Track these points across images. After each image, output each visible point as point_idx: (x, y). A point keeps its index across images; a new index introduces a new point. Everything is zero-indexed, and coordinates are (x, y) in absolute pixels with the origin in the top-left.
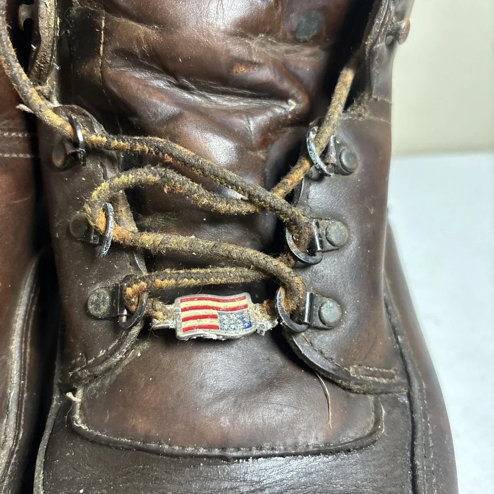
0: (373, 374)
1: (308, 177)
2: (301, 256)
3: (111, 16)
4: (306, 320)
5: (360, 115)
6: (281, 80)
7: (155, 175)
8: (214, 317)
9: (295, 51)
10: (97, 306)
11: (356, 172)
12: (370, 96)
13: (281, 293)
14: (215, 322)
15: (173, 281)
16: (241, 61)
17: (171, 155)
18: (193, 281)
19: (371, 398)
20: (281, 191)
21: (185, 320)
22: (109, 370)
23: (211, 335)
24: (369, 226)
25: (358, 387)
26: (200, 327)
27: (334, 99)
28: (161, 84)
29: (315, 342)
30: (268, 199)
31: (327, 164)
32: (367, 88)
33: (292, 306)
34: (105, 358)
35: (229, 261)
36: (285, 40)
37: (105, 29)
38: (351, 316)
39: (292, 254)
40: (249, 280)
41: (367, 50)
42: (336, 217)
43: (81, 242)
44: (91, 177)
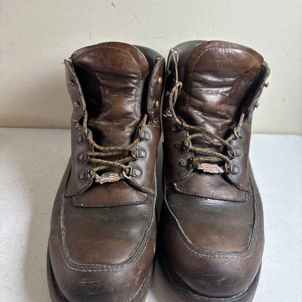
0: (245, 186)
1: (233, 139)
2: (231, 156)
3: (190, 97)
4: (231, 171)
5: (245, 124)
6: (227, 115)
7: (201, 135)
8: (211, 168)
9: (230, 107)
10: (184, 164)
11: (243, 138)
12: (248, 120)
13: (226, 164)
14: (211, 169)
15: (203, 159)
16: (219, 110)
17: (205, 131)
18: (207, 159)
19: (244, 192)
20: (227, 141)
21: (205, 168)
22: (186, 178)
23: (211, 172)
24: (246, 151)
25: (241, 189)
26: (208, 170)
27: (240, 121)
28: (200, 114)
29: (233, 177)
30: (225, 143)
31: (238, 136)
32: (247, 118)
33: (229, 167)
34: (185, 175)
35: (215, 156)
36: (228, 105)
37: (188, 100)
38: (241, 172)
39: (229, 156)
40: (219, 161)
41: (249, 110)
42: (238, 148)
43: (179, 149)
44: (183, 134)
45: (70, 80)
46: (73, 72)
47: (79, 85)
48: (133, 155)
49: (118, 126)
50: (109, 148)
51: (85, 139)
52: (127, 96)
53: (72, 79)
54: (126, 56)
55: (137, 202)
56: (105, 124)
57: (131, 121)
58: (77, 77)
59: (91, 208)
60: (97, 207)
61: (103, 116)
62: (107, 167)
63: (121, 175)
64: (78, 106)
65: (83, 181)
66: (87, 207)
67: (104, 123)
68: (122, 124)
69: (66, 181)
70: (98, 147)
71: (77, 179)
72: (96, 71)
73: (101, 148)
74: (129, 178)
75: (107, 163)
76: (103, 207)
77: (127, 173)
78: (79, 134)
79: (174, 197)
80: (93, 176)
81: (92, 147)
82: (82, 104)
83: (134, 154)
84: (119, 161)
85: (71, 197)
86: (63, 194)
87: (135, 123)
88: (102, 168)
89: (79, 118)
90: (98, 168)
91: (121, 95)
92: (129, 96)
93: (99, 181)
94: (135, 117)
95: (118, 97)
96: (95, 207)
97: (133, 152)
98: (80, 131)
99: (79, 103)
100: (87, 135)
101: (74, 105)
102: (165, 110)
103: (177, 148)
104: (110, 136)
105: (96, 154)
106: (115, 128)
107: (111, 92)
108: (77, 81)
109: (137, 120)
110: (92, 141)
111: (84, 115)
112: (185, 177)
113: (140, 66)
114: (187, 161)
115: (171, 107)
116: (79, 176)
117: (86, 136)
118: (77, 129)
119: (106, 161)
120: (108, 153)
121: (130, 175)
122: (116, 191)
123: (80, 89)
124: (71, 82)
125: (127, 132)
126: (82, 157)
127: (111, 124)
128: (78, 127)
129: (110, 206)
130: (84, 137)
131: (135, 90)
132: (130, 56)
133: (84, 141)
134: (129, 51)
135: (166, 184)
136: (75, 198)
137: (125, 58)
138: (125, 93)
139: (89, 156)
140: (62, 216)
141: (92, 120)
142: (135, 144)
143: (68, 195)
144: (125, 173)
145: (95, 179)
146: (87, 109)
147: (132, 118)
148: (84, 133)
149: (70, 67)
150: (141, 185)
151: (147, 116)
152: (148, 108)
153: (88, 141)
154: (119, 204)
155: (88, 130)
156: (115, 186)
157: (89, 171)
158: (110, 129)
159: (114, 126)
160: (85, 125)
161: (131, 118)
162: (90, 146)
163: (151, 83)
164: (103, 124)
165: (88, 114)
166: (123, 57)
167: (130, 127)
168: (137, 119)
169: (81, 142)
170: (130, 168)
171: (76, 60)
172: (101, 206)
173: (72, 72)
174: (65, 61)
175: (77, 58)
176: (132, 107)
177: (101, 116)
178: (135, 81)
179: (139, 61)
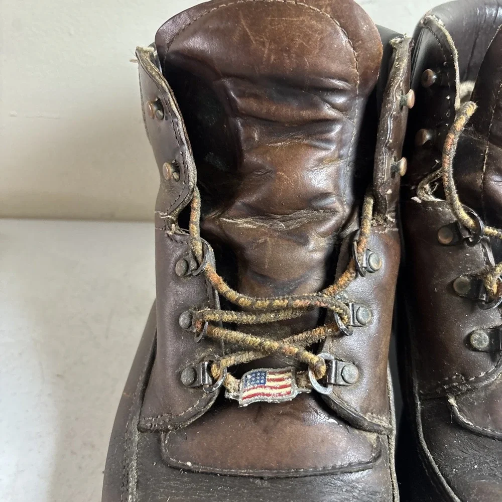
3: (495, 146)
22: (489, 386)
34: (486, 378)
37: (488, 154)
43: (461, 297)
44: (474, 254)
45: (152, 102)
46: (160, 78)
47: (177, 114)
48: (340, 322)
49: (288, 234)
50: (268, 302)
51: (196, 269)
52: (317, 144)
53: (159, 99)
54: (320, 26)
55: (350, 465)
56: (250, 226)
57: (324, 217)
58: (172, 93)
59: (216, 475)
60: (231, 476)
61: (244, 204)
62: (260, 356)
63: (303, 383)
64: (176, 176)
65: (191, 390)
66: (202, 473)
67: (247, 222)
68: (298, 225)
69: (142, 378)
70: (232, 294)
71: (171, 382)
72: (228, 75)
73: (244, 300)
74: (327, 393)
75: (260, 344)
76: (249, 477)
77: (321, 377)
78: (178, 253)
79: (454, 442)
80: (220, 383)
81: (213, 291)
82: (186, 172)
83: (342, 319)
84: (296, 337)
85: (157, 432)
86: (135, 422)
87: (337, 223)
88: (245, 357)
89: (178, 210)
90: (233, 358)
91: (300, 144)
92: (323, 145)
93: (237, 397)
94: (337, 205)
95: (290, 147)
96: (225, 475)
97: (340, 315)
98: (180, 244)
99: (177, 168)
100: (200, 259)
101: (165, 174)
102: (417, 184)
103: (457, 295)
104: (267, 261)
105: (230, 316)
106: (279, 237)
107: (270, 134)
108: (172, 103)
109: (341, 213)
110: (215, 277)
111: (192, 200)
112: (486, 382)
113: (358, 56)
114: (490, 336)
115: (448, 177)
116: (179, 375)
117: (197, 262)
118: (171, 240)
119: (258, 340)
120: (263, 315)
121: (331, 384)
122: (288, 430)
123: (181, 127)
124: (155, 108)
125: (314, 251)
126: (185, 321)
127: (268, 226)
128: (175, 233)
129: (270, 475)
130: (193, 265)
131: (338, 128)
132: (331, 25)
133: (191, 275)
134: (329, 9)
135: (420, 394)
136: (168, 437)
137: (316, 31)
138: (309, 135)
139: (207, 321)
140: (132, 493)
141: (212, 215)
142: (341, 287)
143: (149, 425)
144: (316, 376)
145: (223, 389)
146: (198, 185)
147: (330, 209)
148: (193, 253)
149: (153, 65)
150: (361, 409)
151: (372, 202)
152: (380, 180)
153: (203, 275)
154: (297, 471)
155: (203, 243)
156: (283, 414)
157: (206, 363)
158: (266, 241)
159: (276, 230)
160: (195, 228)
161: (327, 208)
162: (209, 290)
163: (389, 105)
164: (245, 225)
165: (201, 198)
166: (311, 27)
167: (323, 235)
168: (343, 210)
169: (185, 275)
170: (328, 362)
171: (169, 45)
172: (243, 472)
173: (157, 78)
174: (139, 51)
175: (172, 41)
176: (330, 176)
177: (239, 204)
178: (340, 100)
179: (358, 41)
